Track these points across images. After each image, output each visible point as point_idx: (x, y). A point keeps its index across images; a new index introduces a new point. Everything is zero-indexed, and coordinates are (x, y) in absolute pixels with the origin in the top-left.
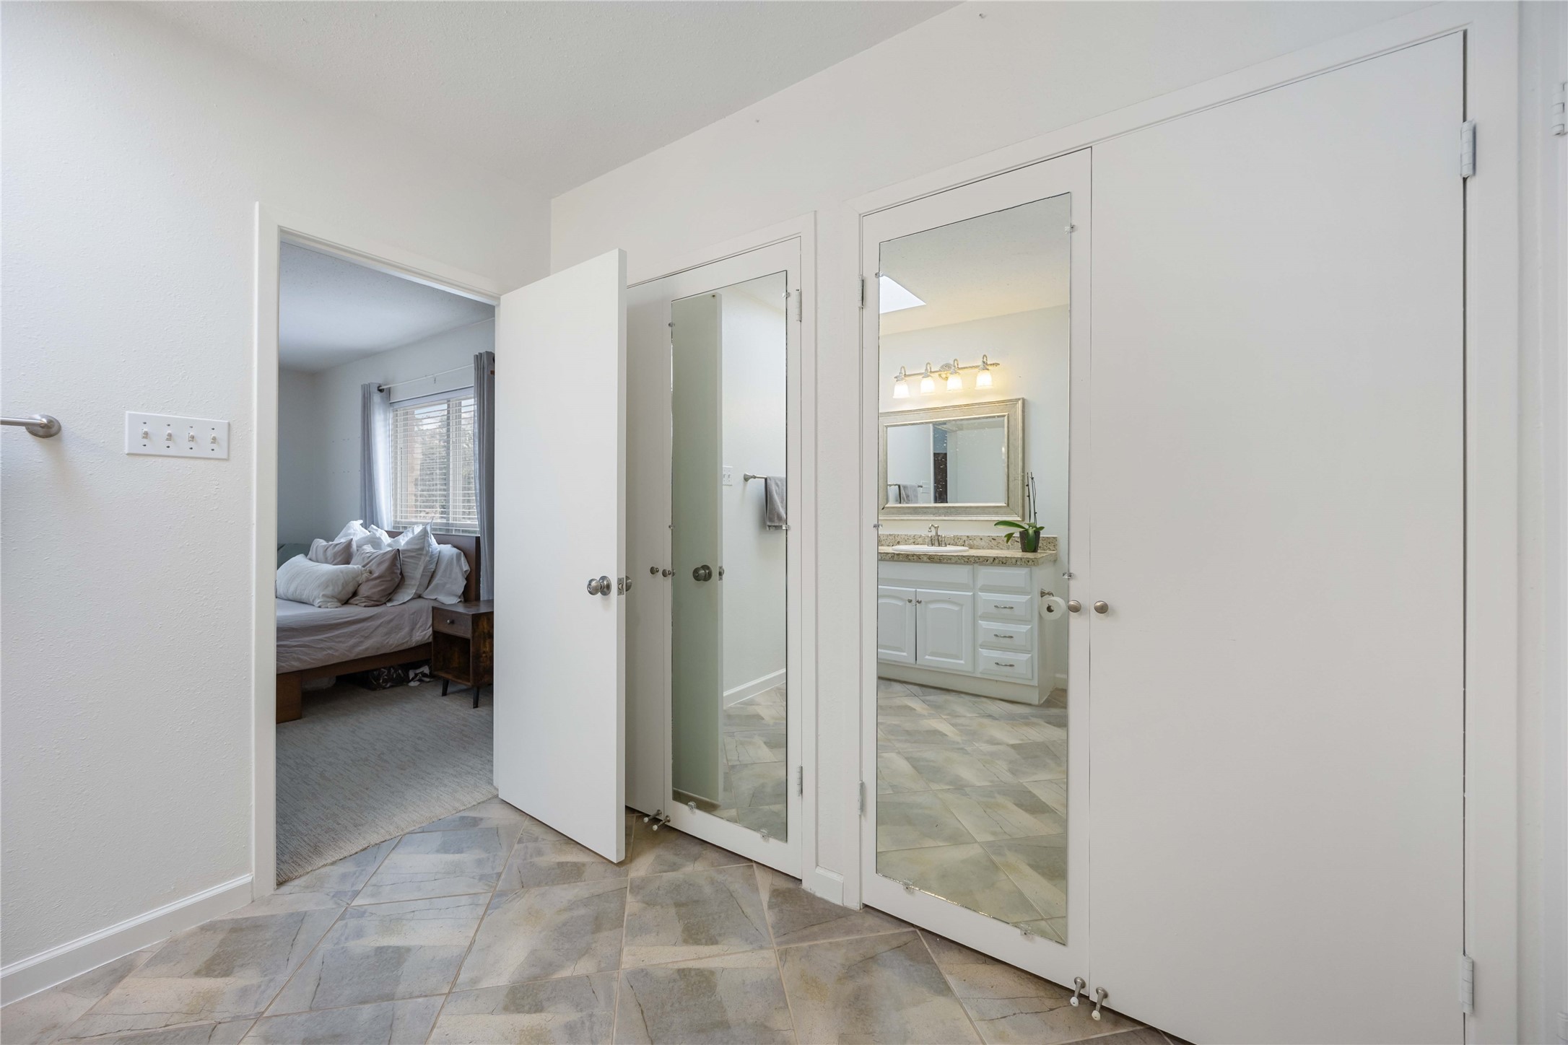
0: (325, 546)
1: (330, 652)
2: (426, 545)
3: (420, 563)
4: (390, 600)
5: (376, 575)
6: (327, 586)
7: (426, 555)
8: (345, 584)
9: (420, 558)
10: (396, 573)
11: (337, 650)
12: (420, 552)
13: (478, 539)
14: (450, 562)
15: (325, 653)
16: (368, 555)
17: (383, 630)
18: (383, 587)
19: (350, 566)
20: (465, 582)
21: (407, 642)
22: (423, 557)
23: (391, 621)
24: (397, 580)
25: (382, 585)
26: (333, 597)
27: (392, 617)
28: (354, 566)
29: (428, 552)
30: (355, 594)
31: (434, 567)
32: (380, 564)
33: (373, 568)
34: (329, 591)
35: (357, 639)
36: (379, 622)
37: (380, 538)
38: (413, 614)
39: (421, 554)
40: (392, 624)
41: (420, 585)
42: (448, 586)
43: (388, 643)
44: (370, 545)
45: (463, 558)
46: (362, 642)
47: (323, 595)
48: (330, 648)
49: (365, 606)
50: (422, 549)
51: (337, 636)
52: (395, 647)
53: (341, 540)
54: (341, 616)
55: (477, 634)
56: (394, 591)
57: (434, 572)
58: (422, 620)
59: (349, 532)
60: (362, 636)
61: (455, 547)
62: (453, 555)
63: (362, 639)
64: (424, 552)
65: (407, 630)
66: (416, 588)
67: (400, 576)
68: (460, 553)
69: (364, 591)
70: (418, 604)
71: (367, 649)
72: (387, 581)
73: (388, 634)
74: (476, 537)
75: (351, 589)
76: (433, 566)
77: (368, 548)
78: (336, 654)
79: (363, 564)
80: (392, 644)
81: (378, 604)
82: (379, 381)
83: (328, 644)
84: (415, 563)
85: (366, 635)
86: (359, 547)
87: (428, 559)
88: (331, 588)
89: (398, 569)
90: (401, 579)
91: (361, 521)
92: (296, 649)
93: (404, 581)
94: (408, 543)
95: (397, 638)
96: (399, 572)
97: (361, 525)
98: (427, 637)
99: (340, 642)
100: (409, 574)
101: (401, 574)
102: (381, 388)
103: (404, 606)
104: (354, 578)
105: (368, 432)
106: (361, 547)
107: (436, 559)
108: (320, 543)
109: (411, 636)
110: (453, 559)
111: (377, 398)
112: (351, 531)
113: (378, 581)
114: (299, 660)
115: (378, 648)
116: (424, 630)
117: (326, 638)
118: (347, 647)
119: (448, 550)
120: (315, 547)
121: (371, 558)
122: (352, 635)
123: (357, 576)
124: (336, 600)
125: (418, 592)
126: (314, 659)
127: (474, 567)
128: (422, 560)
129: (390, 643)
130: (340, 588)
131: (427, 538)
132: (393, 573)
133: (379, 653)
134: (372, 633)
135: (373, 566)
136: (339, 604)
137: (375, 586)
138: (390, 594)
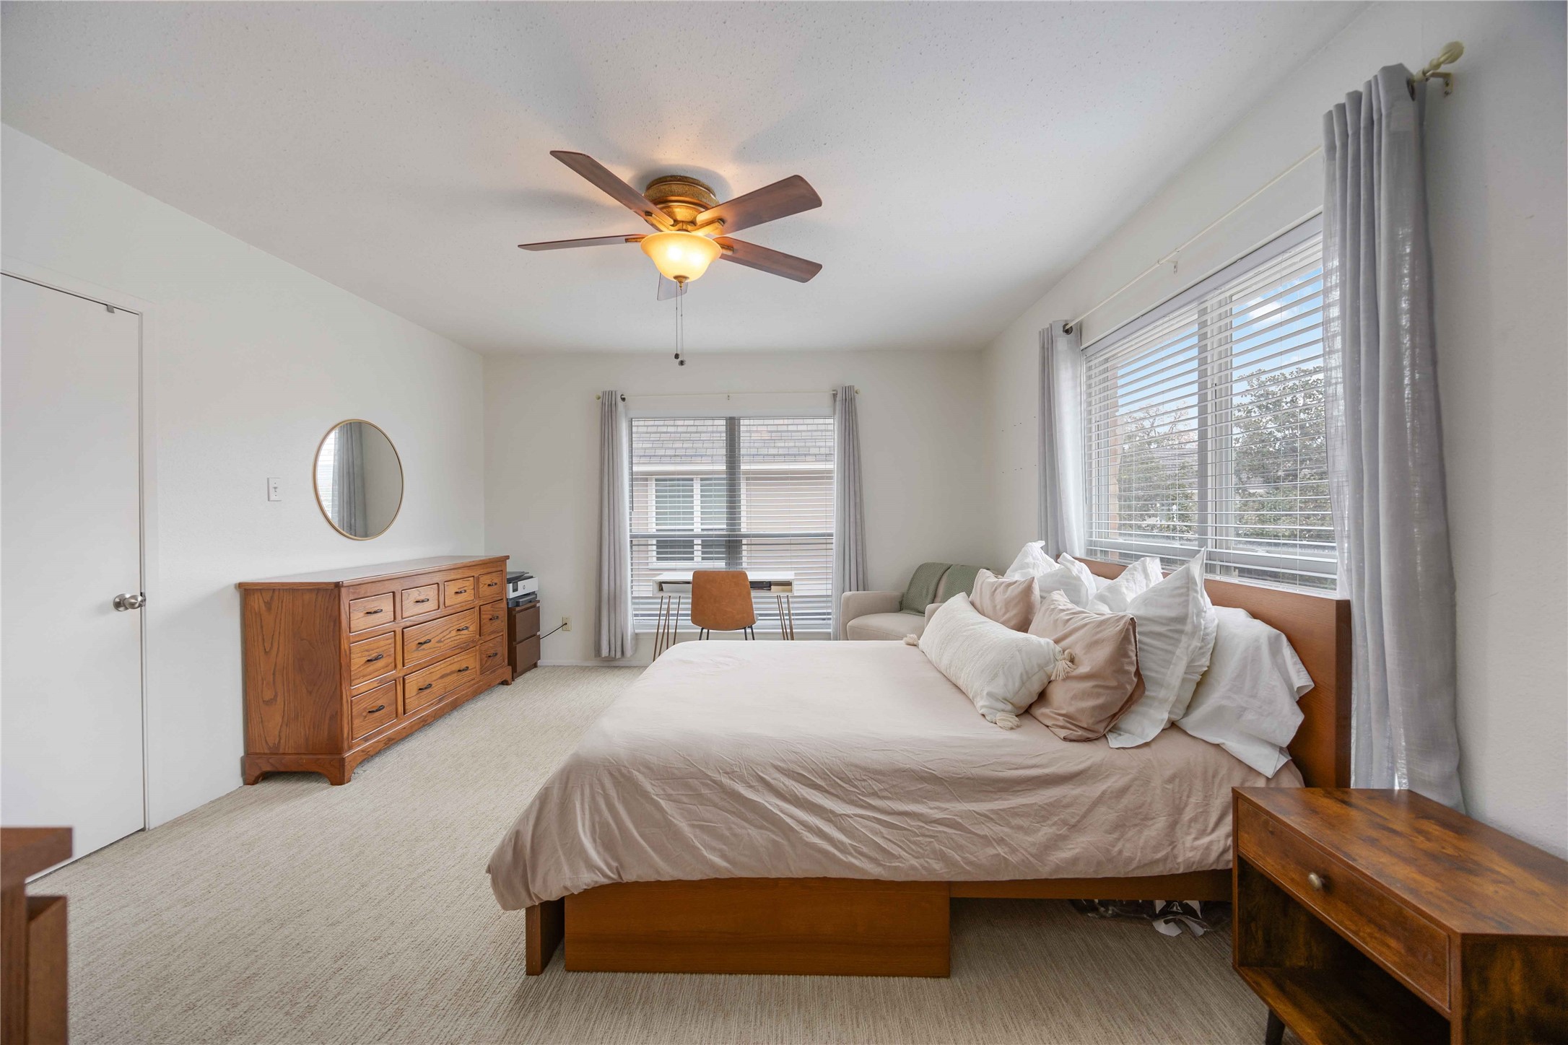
0: (993, 584)
1: (1001, 850)
2: (1192, 609)
3: (1178, 652)
4: (1115, 729)
5: (1084, 669)
6: (996, 676)
7: (1193, 634)
8: (1026, 678)
9: (1179, 641)
10: (1128, 672)
11: (1014, 851)
12: (1179, 627)
13: (1343, 609)
14: (1251, 660)
15: (991, 851)
16: (1064, 616)
17: (1106, 815)
18: (1100, 701)
19: (1030, 637)
20: (1298, 718)
21: (1165, 859)
22: (1184, 639)
23: (1123, 791)
24: (1130, 688)
25: (1098, 695)
26: (1005, 700)
27: (1126, 780)
28: (1038, 640)
29: (1196, 627)
30: (1042, 697)
31: (1208, 663)
32: (1093, 644)
33: (1078, 651)
34: (999, 687)
35: (1053, 830)
36: (1101, 787)
37: (1078, 579)
38: (1171, 780)
39: (1181, 632)
40: (1125, 801)
41: (1178, 701)
42: (1250, 716)
43: (1120, 852)
44: (1062, 592)
45: (1287, 651)
46: (1064, 838)
47: (990, 695)
48: (1001, 841)
49: (1065, 739)
50: (1182, 620)
51: (1013, 812)
52: (1138, 867)
53: (1015, 575)
54: (1020, 760)
55: (1481, 1013)
56: (1121, 709)
57: (1204, 675)
58: (1193, 800)
59: (1027, 561)
60: (1065, 823)
61: (1255, 615)
62: (1257, 640)
63: (1064, 831)
64: (1188, 628)
65: (1161, 823)
66: (1168, 707)
67: (1135, 680)
68: (1277, 637)
69: (1061, 697)
70: (1176, 753)
71: (1075, 861)
72: (1107, 688)
73: (1119, 826)
74: (1338, 602)
75: (1036, 687)
76: (1205, 661)
77: (1060, 599)
78: (1013, 859)
79: (1055, 637)
80: (1131, 859)
81: (1091, 736)
82: (1065, 316)
83: (997, 828)
84: (1167, 651)
85: (1073, 821)
86: (1046, 591)
87: (1196, 643)
88: (1001, 681)
89: (1132, 663)
90: (1137, 685)
91: (1042, 543)
92: (941, 828)
93: (1144, 689)
94: (1146, 600)
95: (1141, 842)
96: (1133, 669)
97: (1042, 548)
98: (1213, 856)
99: (1020, 828)
100: (1153, 674)
101: (1138, 673)
102: (1067, 327)
103: (1146, 750)
104: (1041, 667)
105: (1049, 401)
106: (1049, 592)
107: (1211, 645)
108: (986, 578)
109: (1173, 844)
110: (1258, 649)
111: (1062, 343)
112: (1030, 560)
113: (1088, 685)
114: (942, 857)
115: (1099, 864)
116: (1203, 833)
117: (992, 811)
118: (1033, 844)
119: (1236, 622)
120: (980, 583)
121: (1071, 626)
122: (1044, 813)
123: (1047, 664)
124: (1009, 707)
125: (1175, 717)
126: (970, 863)
127: (1330, 679)
128: (1183, 643)
129: (1126, 854)
130: (1017, 684)
131: (1192, 594)
132: (1121, 671)
133: (1100, 876)
134: (1084, 816)
135: (1076, 643)
136: (1015, 720)
137: (1085, 695)
138: (1114, 715)
